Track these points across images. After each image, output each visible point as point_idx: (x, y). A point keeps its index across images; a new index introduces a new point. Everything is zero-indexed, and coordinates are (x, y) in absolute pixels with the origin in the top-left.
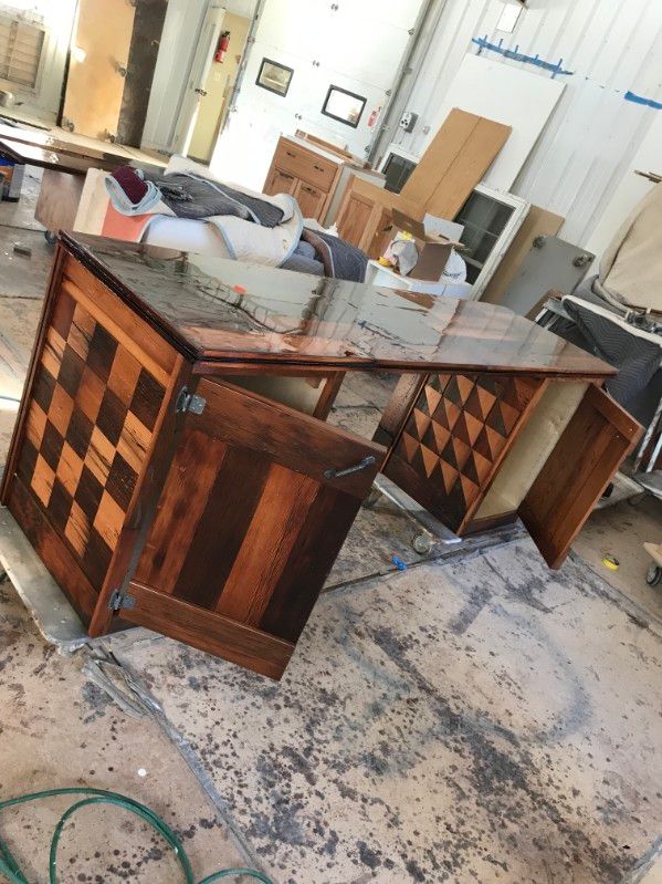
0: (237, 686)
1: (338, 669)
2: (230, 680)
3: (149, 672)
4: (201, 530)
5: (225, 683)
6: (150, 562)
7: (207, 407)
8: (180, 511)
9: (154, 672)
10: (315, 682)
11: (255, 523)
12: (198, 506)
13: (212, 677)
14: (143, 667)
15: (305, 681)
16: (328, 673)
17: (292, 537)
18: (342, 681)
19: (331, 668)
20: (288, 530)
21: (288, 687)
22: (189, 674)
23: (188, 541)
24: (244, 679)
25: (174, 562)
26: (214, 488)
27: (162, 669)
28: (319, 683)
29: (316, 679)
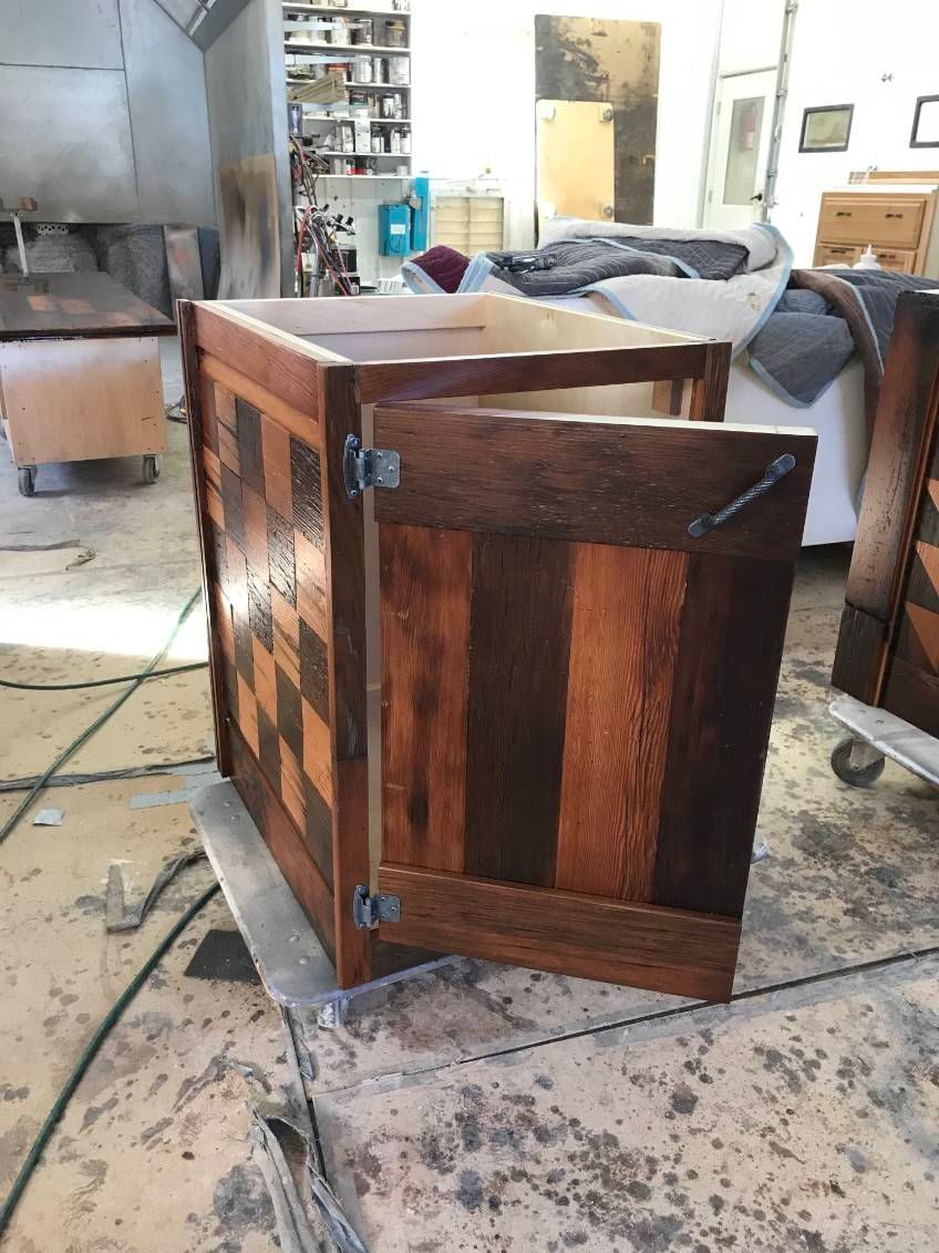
0: (574, 1206)
1: (868, 1177)
2: (560, 1188)
3: (373, 1151)
4: (477, 726)
5: (548, 1194)
6: (404, 818)
7: (403, 466)
8: (426, 702)
9: (387, 1153)
10: (791, 1213)
11: (575, 682)
12: (454, 683)
13: (519, 1175)
14: (365, 1138)
15: (765, 1208)
16: (835, 1188)
17: (662, 694)
18: (875, 1214)
19: (845, 1173)
20: (648, 682)
21: (712, 1221)
22: (466, 1161)
23: (458, 757)
24: (597, 1187)
25: (447, 807)
26: (473, 633)
27: (405, 1146)
28: (805, 1215)
29: (798, 1204)
